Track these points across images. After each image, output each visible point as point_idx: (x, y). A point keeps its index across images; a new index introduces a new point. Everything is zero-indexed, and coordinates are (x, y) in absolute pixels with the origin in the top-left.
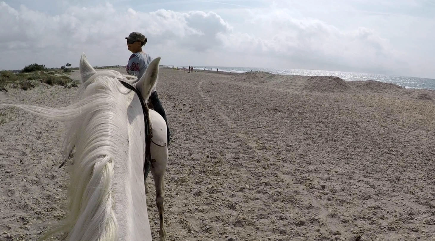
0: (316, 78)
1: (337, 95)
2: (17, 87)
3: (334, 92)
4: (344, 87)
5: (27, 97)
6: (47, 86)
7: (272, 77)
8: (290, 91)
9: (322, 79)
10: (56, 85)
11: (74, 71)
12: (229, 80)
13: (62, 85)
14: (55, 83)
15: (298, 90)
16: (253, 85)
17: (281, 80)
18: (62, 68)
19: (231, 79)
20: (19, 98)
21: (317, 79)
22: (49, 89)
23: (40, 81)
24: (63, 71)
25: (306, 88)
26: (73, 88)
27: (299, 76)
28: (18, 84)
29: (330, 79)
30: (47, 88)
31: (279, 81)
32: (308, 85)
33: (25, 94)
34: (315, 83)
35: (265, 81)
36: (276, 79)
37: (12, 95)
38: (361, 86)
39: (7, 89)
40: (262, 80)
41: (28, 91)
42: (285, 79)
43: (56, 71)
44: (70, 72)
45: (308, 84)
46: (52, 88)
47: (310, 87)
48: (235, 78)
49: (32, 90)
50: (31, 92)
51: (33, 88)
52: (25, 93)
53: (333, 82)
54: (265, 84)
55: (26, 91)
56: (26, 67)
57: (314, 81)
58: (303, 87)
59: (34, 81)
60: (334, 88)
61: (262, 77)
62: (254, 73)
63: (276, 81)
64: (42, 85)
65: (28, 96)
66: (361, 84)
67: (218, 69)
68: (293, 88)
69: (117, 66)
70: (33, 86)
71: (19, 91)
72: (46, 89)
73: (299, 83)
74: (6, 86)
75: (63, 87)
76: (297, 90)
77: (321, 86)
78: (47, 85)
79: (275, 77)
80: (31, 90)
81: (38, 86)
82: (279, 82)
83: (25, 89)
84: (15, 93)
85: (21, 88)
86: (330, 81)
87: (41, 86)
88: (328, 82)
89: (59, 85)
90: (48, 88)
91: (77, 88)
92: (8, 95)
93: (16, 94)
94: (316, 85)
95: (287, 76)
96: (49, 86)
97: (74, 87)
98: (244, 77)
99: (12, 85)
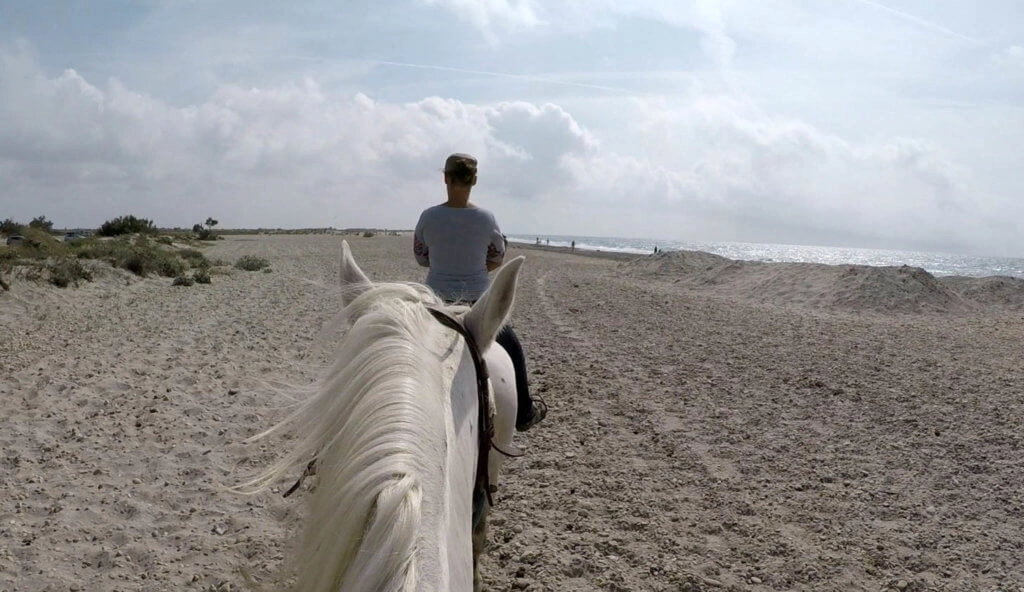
0: (864, 273)
1: (928, 321)
2: (39, 277)
3: (919, 312)
4: (943, 298)
5: (58, 308)
6: (127, 278)
7: (738, 268)
8: (797, 309)
9: (880, 273)
10: (153, 276)
11: (223, 239)
12: (614, 274)
13: (169, 276)
14: (151, 269)
15: (818, 307)
16: (686, 290)
17: (764, 278)
18: (197, 228)
19: (619, 270)
20: (36, 309)
21: (867, 276)
22: (130, 287)
23: (112, 261)
24: (198, 236)
25: (840, 301)
26: (197, 285)
27: (812, 267)
28: (44, 269)
29: (904, 276)
30: (125, 282)
31: (758, 278)
32: (844, 293)
33: (56, 299)
34: (863, 285)
35: (719, 280)
36: (747, 272)
37: (19, 301)
38: (975, 292)
39: (7, 283)
40: (710, 275)
41: (69, 290)
42: (774, 275)
43: (179, 234)
44: (214, 239)
45: (843, 289)
46: (139, 284)
47: (853, 298)
48: (628, 269)
49: (81, 287)
50: (78, 292)
51: (85, 281)
52: (59, 296)
53: (912, 282)
54: (720, 287)
55: (61, 291)
56: (107, 223)
57: (860, 280)
58: (830, 298)
59: (94, 261)
60: (917, 302)
61: (710, 269)
62: (678, 257)
63: (749, 281)
64: (114, 273)
65: (63, 305)
66: (974, 288)
67: (573, 244)
68: (801, 302)
69: (326, 229)
70: (87, 277)
71: (41, 290)
72: (121, 286)
73: (818, 287)
74: (7, 273)
75: (171, 280)
76: (815, 305)
77: (882, 294)
78: (127, 273)
79: (746, 268)
80: (77, 286)
81: (102, 275)
82: (760, 282)
83: (60, 283)
84: (30, 294)
85: (49, 281)
86: (904, 281)
87: (110, 277)
88: (898, 283)
89: (161, 276)
90: (128, 284)
91: (207, 285)
92: (6, 298)
93: (31, 298)
94: (868, 293)
95: (777, 267)
96: (134, 277)
97: (201, 282)
98: (654, 266)
99: (25, 270)
